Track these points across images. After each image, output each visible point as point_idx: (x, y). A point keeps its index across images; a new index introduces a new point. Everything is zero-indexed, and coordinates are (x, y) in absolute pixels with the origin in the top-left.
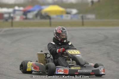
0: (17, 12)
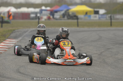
0: (43, 12)
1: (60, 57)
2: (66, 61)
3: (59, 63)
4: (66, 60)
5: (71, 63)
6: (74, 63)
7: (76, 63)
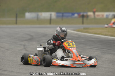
1: (68, 58)
2: (75, 63)
3: (68, 65)
4: (75, 61)
5: (80, 65)
6: (84, 65)
7: (86, 64)
